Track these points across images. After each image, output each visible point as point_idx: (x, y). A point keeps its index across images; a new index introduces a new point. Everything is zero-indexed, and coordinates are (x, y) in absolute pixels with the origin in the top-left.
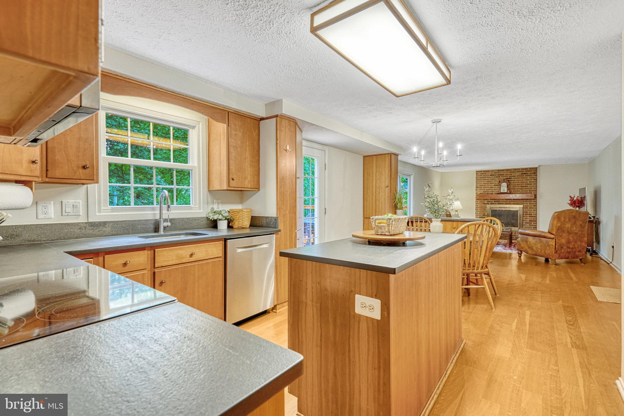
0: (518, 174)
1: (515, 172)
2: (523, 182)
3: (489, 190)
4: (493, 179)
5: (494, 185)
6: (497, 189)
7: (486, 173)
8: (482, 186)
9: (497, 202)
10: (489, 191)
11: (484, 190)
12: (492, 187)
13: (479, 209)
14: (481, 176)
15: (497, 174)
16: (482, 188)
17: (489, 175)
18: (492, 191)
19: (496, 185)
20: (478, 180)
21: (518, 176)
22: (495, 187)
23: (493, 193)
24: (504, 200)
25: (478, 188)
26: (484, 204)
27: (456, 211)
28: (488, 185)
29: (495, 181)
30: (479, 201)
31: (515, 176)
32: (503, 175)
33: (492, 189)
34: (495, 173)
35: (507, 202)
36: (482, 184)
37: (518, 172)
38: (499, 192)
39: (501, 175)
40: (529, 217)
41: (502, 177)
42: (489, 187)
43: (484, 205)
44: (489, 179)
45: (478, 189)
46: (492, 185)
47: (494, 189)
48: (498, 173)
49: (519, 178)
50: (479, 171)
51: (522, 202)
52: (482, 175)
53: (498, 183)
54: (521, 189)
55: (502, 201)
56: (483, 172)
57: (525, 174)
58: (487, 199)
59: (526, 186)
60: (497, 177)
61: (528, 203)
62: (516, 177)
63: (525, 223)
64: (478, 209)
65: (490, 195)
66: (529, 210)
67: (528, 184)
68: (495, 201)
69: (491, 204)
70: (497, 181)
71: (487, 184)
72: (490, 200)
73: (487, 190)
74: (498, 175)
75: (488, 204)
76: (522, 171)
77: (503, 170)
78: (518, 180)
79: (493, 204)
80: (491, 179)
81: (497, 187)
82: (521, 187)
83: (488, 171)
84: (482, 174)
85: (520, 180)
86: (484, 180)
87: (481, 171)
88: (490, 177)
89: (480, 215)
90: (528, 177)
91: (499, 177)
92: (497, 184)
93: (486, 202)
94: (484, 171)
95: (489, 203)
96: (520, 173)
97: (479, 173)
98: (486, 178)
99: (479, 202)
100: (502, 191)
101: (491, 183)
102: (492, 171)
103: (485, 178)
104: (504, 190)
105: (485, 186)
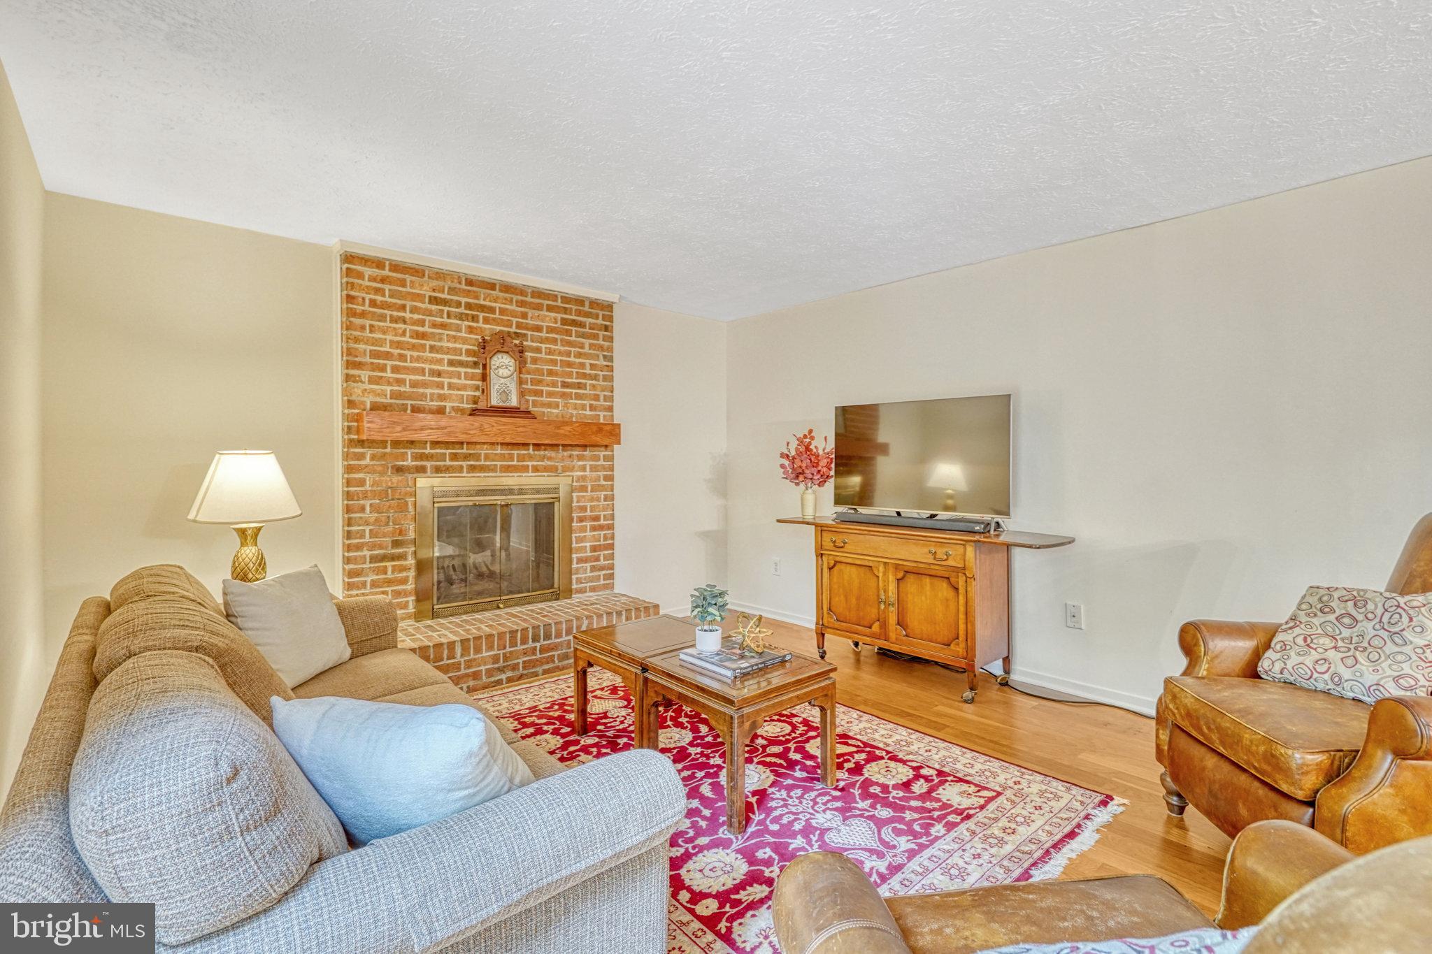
0: (549, 319)
1: (538, 307)
2: (570, 365)
3: (424, 385)
4: (443, 326)
5: (451, 363)
6: (464, 388)
7: (408, 278)
8: (388, 356)
9: (466, 457)
10: (424, 396)
11: (400, 382)
12: (439, 374)
13: (367, 503)
14: (378, 291)
15: (464, 300)
16: (383, 369)
17: (419, 297)
18: (442, 397)
19: (461, 364)
20: (363, 315)
21: (551, 330)
22: (451, 375)
23: (448, 405)
24: (499, 450)
25: (359, 365)
26: (399, 470)
27: (242, 533)
28: (418, 359)
29: (455, 339)
30: (369, 453)
31: (539, 329)
32: (492, 310)
33: (441, 386)
34: (452, 290)
35: (511, 458)
36: (387, 348)
37: (550, 309)
38: (482, 405)
39: (482, 308)
40: (594, 529)
41: (486, 321)
42: (423, 371)
43: (396, 479)
44: (422, 323)
45: (364, 374)
46: (440, 361)
47: (451, 386)
48: (467, 294)
49: (555, 341)
50: (365, 261)
51: (567, 462)
52: (387, 287)
53: (469, 352)
54: (563, 395)
55: (487, 457)
56: (386, 272)
57: (574, 323)
58: (412, 443)
59: (579, 386)
60: (461, 317)
61: (588, 464)
62: (544, 334)
63: (580, 560)
64: (363, 509)
65: (429, 419)
66: (592, 500)
67: (585, 376)
68: (454, 457)
69: (438, 470)
70: (465, 341)
71: (414, 347)
72: (428, 451)
73: (414, 384)
74: (469, 306)
75: (422, 470)
76: (565, 310)
77: (491, 286)
78: (550, 352)
79: (447, 469)
80: (434, 325)
81: (467, 376)
82: (565, 385)
83: (418, 272)
84: (383, 280)
85: (560, 353)
86: (395, 320)
87: (379, 264)
88: (430, 314)
89: (372, 547)
90: (587, 342)
91: (474, 319)
92: (464, 358)
93: (409, 462)
94: (395, 267)
95: (428, 464)
96: (559, 316)
97: (368, 271)
98: (408, 315)
99: (367, 461)
100: (495, 401)
101: (432, 349)
102: (439, 275)
103: (403, 308)
104: (505, 393)
105: (402, 357)
